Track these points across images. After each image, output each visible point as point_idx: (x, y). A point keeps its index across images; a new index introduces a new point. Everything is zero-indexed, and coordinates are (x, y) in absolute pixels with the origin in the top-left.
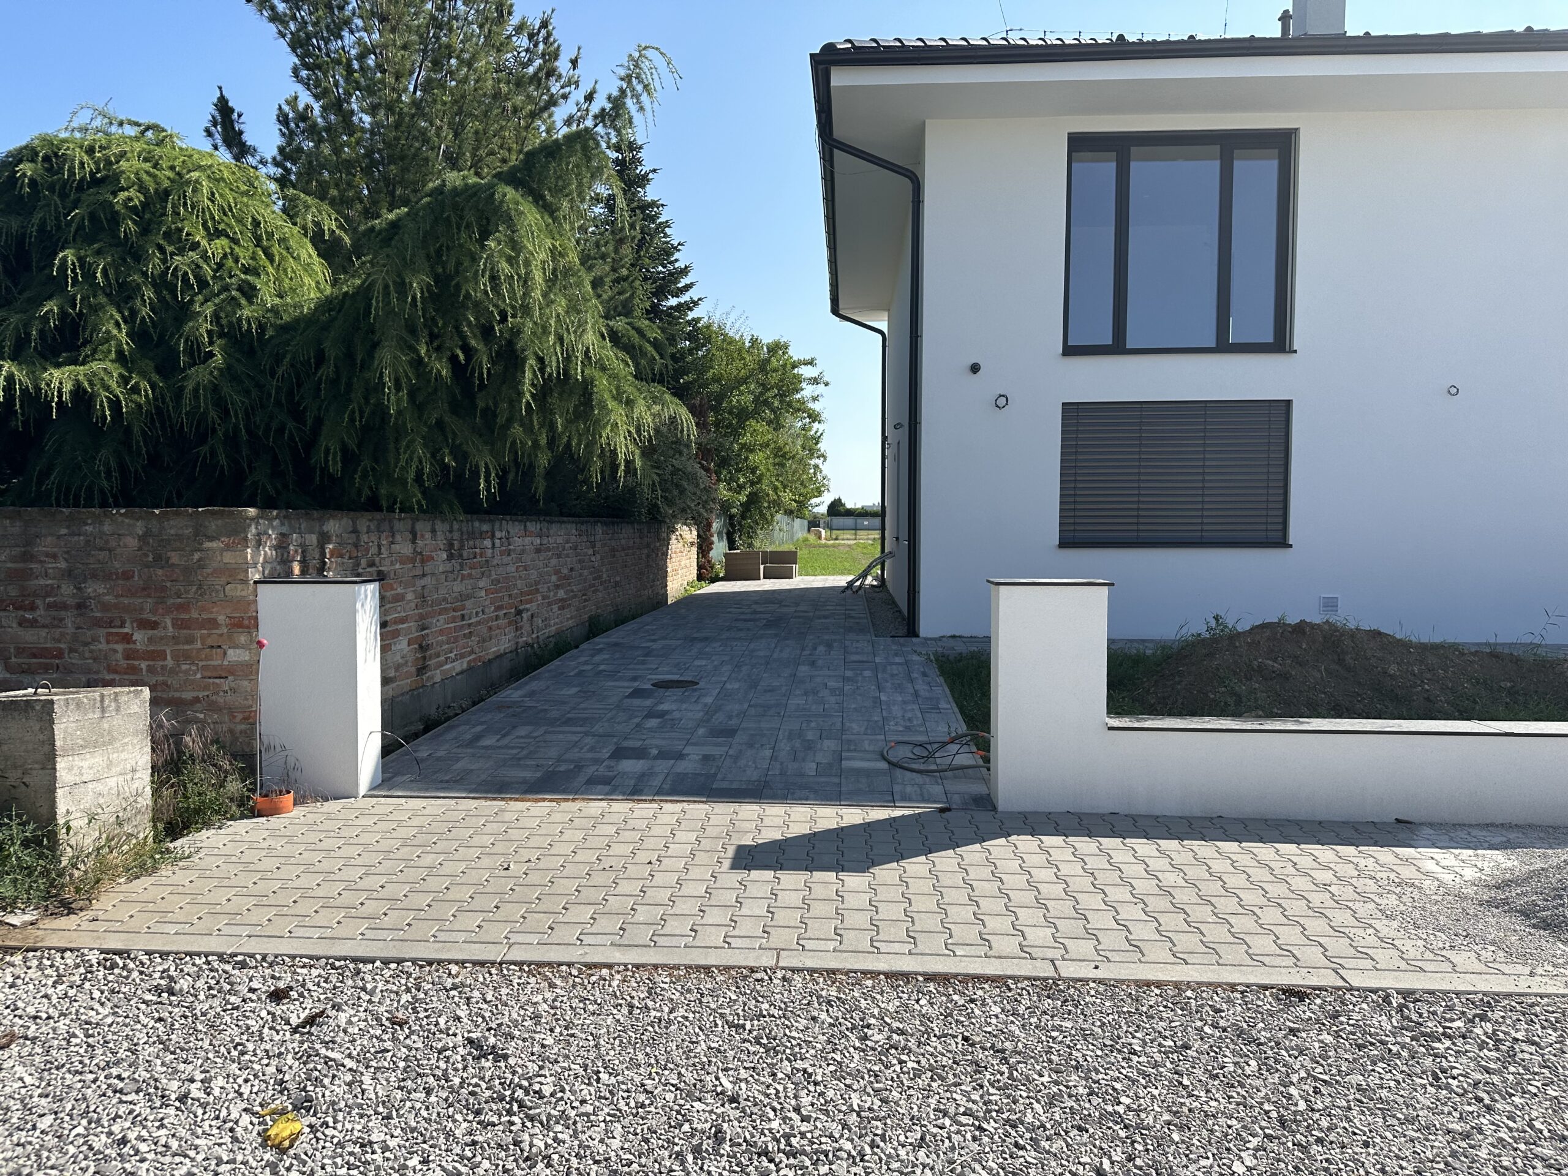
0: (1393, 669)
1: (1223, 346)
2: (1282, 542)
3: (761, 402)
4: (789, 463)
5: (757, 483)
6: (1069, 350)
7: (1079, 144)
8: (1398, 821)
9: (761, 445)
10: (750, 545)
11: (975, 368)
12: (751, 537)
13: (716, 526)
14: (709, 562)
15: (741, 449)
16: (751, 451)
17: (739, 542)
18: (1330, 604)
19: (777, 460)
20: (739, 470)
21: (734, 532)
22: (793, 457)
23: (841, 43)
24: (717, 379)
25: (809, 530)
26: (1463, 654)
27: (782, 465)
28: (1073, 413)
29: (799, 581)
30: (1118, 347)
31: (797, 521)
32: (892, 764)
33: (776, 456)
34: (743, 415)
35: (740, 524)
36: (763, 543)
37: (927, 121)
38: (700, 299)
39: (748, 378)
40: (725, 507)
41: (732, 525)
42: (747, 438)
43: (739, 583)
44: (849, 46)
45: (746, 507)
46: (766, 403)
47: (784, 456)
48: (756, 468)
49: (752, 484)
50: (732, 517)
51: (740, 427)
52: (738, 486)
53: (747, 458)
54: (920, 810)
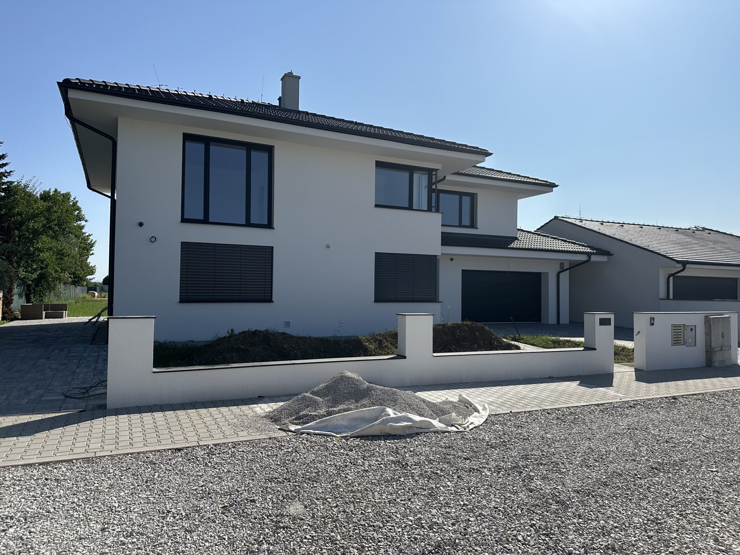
0: (286, 346)
1: (248, 224)
2: (270, 301)
3: (47, 228)
4: (66, 259)
5: (45, 268)
6: (184, 220)
7: (187, 137)
8: (259, 397)
9: (47, 249)
10: (41, 301)
11: (141, 224)
12: (42, 296)
13: (16, 290)
14: (10, 310)
15: (35, 250)
16: (42, 252)
17: (33, 299)
18: (287, 324)
19: (58, 257)
20: (34, 261)
21: (30, 294)
22: (69, 255)
23: (73, 80)
24: (20, 214)
25: (88, 293)
26: (311, 340)
27: (61, 259)
28: (186, 247)
29: (66, 319)
30: (205, 221)
31: (79, 288)
32: (66, 396)
33: (58, 254)
34: (36, 233)
35: (34, 289)
36: (51, 299)
37: (119, 118)
38: (11, 171)
39: (39, 214)
40: (23, 281)
41: (29, 290)
42: (40, 245)
43: (28, 321)
44: (78, 81)
45: (38, 281)
46: (50, 228)
47: (63, 254)
48: (44, 260)
49: (42, 268)
50: (29, 286)
51: (34, 239)
52: (32, 269)
53: (38, 255)
54: (71, 412)
